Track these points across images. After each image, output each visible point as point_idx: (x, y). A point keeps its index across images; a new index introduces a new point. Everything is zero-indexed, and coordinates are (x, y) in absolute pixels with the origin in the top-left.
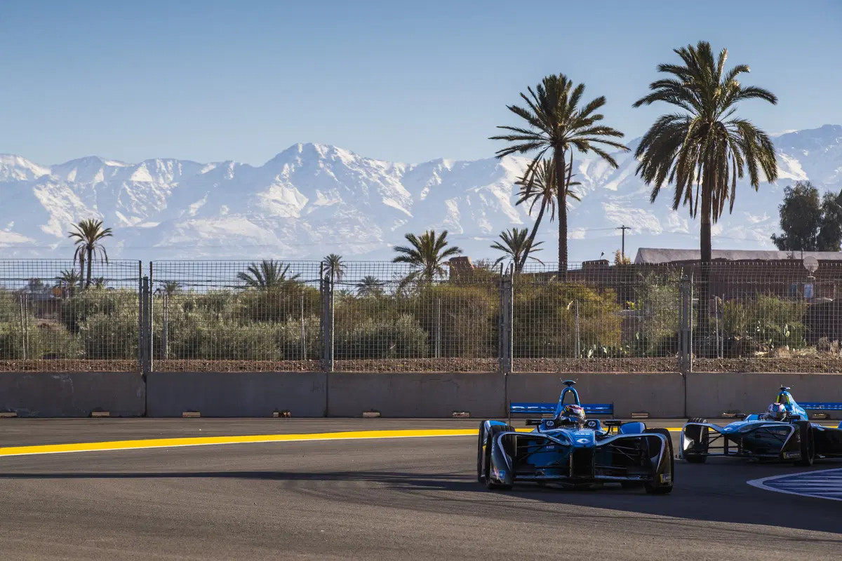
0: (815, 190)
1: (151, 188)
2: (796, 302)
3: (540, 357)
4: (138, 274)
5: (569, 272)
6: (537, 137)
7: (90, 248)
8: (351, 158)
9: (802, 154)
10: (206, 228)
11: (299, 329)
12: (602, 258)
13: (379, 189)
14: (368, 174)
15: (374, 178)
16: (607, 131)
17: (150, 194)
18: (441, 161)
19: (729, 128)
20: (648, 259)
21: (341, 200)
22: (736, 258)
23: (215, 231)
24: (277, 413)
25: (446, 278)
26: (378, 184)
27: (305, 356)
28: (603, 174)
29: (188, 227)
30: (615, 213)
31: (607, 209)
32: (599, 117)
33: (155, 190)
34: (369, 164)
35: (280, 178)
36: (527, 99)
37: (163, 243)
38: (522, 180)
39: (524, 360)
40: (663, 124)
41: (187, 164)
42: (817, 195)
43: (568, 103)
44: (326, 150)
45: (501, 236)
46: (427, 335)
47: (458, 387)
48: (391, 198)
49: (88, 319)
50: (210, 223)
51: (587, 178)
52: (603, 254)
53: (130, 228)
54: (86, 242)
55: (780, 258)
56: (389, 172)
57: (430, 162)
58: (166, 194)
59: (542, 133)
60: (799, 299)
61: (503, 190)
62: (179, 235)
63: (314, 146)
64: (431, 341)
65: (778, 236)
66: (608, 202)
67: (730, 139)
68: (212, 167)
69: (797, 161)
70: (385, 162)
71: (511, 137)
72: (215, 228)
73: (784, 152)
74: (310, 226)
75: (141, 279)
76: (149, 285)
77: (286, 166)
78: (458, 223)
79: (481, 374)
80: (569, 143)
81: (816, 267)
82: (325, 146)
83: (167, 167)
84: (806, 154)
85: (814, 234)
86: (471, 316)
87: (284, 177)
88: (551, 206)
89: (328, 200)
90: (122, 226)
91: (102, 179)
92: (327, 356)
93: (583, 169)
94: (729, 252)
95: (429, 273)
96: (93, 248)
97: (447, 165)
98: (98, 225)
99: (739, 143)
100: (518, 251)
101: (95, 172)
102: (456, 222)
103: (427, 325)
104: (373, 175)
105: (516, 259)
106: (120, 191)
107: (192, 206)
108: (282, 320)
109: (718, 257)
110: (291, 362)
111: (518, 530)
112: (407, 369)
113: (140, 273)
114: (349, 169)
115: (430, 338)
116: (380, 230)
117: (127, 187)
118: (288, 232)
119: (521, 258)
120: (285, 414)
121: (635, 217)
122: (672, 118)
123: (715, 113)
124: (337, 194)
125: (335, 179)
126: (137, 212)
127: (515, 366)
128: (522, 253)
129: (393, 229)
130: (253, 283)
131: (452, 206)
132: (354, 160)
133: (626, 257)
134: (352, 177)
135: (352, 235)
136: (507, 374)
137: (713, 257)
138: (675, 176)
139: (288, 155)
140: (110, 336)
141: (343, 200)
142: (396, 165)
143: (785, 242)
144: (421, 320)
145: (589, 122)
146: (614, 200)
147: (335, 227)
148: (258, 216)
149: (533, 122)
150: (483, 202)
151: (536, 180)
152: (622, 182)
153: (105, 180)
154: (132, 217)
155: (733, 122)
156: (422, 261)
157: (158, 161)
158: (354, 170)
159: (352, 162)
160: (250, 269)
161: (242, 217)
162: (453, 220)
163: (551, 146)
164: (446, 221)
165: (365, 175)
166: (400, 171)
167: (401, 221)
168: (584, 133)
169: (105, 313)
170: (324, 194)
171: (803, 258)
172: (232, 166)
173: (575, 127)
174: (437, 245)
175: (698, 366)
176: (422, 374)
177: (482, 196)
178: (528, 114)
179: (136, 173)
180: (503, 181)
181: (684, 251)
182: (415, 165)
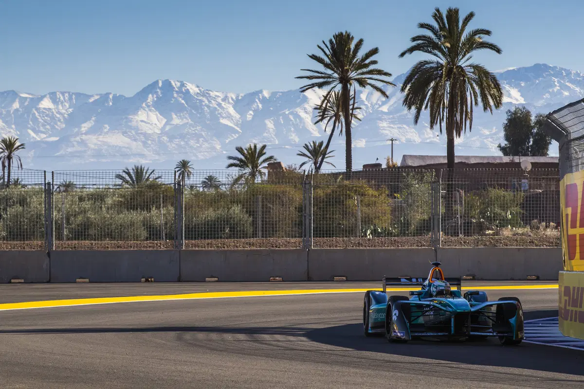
0: (529, 112)
1: (53, 112)
2: (516, 193)
3: (333, 237)
4: (44, 180)
5: (353, 172)
6: (329, 77)
7: (9, 158)
8: (197, 90)
9: (520, 85)
10: (93, 141)
11: (160, 215)
12: (377, 162)
13: (217, 112)
14: (210, 102)
15: (214, 104)
16: (380, 72)
17: (53, 117)
18: (261, 92)
19: (468, 70)
20: (410, 163)
21: (190, 120)
22: (473, 161)
23: (99, 143)
24: (144, 279)
25: (266, 178)
26: (216, 108)
27: (164, 237)
28: (378, 100)
29: (80, 141)
30: (387, 129)
31: (381, 125)
32: (375, 62)
33: (56, 114)
34: (209, 94)
35: (146, 105)
36: (323, 50)
37: (62, 152)
38: (319, 107)
39: (321, 239)
40: (420, 68)
41: (78, 95)
42: (530, 116)
43: (351, 53)
44: (179, 84)
45: (304, 147)
46: (251, 219)
47: (273, 260)
48: (226, 118)
49: (8, 209)
50: (95, 137)
51: (366, 103)
52: (377, 159)
53: (38, 141)
54: (6, 153)
55: (504, 161)
56: (224, 100)
57: (253, 93)
58: (64, 117)
59: (333, 74)
60: (518, 191)
61: (306, 112)
62: (73, 146)
63: (170, 82)
64: (254, 223)
65: (503, 145)
66: (381, 119)
67: (468, 78)
68: (97, 97)
69: (517, 90)
70: (221, 93)
71: (311, 77)
72: (99, 141)
73: (507, 84)
74: (168, 139)
75: (45, 184)
76: (51, 188)
77: (150, 96)
78: (274, 137)
79: (291, 250)
80: (353, 81)
81: (529, 167)
82: (178, 81)
83: (64, 98)
84: (523, 85)
85: (528, 144)
86: (283, 205)
87: (149, 104)
88: (340, 125)
89: (180, 120)
90: (32, 140)
91: (18, 107)
92: (179, 237)
93: (363, 96)
94: (468, 158)
95: (253, 175)
96: (12, 158)
97: (266, 94)
98: (15, 141)
99: (475, 81)
100: (317, 158)
101: (13, 101)
102: (273, 135)
103: (251, 213)
104: (213, 102)
105: (315, 163)
106: (31, 115)
107: (83, 125)
108: (147, 209)
109: (460, 161)
110: (153, 242)
111: (315, 373)
112: (237, 247)
113: (45, 179)
114: (195, 98)
115: (253, 221)
116: (219, 142)
117: (36, 113)
118: (152, 143)
119: (319, 162)
120: (150, 279)
121: (401, 130)
122: (426, 63)
123: (457, 60)
124: (187, 116)
125: (186, 105)
126: (44, 130)
127: (314, 244)
128: (320, 159)
129: (227, 141)
130: (127, 182)
131: (270, 124)
132: (199, 92)
133: (394, 161)
134: (198, 104)
135: (198, 145)
136: (309, 250)
137: (456, 161)
138: (429, 104)
139: (151, 88)
140: (24, 222)
141: (191, 121)
142: (229, 95)
143: (508, 149)
144: (247, 208)
145: (367, 66)
146: (385, 119)
147: (186, 140)
148: (130, 132)
149: (327, 66)
150: (291, 120)
151: (329, 107)
152: (391, 106)
153: (20, 107)
154: (39, 134)
155: (470, 66)
156: (248, 166)
157: (58, 93)
158: (200, 98)
159: (198, 93)
160: (124, 172)
161: (118, 132)
162: (270, 134)
163: (340, 83)
164: (265, 134)
165: (207, 102)
166: (232, 99)
167: (233, 135)
168: (363, 74)
169: (21, 205)
170: (178, 116)
171: (521, 161)
172: (111, 96)
173: (357, 69)
174: (258, 155)
175: (446, 242)
176: (247, 250)
177: (291, 117)
178: (323, 60)
179: (43, 102)
180: (306, 106)
181: (436, 157)
182: (242, 95)
